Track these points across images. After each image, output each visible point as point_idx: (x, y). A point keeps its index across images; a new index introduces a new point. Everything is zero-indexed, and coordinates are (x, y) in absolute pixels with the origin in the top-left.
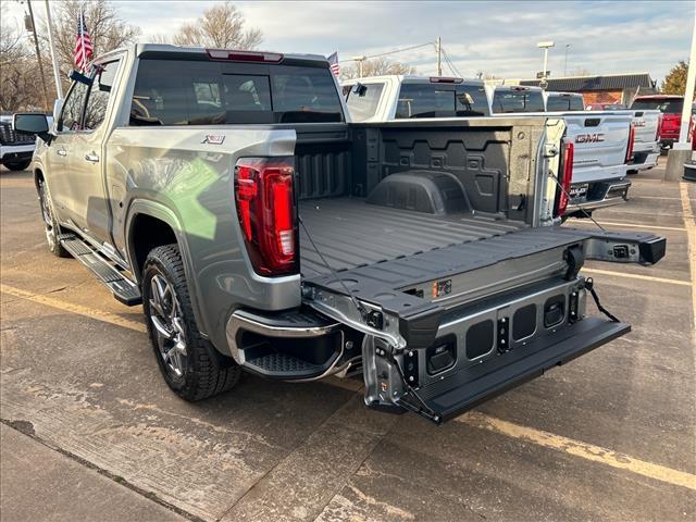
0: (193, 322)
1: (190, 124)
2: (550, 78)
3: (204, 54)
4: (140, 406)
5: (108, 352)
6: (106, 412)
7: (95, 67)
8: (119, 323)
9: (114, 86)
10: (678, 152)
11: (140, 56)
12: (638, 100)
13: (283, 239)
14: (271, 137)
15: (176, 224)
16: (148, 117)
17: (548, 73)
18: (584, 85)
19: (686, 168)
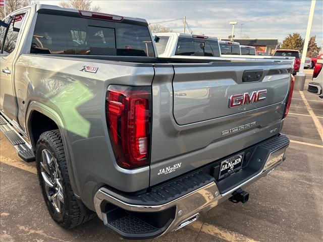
0: (69, 185)
1: (66, 53)
2: (234, 39)
3: (78, 13)
4: (32, 231)
5: (13, 189)
6: (10, 237)
7: (11, 17)
8: (22, 168)
9: (22, 28)
10: (299, 77)
11: (38, 12)
12: (277, 51)
13: (140, 142)
14: (136, 71)
15: (60, 122)
16: (42, 48)
17: (234, 36)
18: (249, 43)
19: (309, 86)
